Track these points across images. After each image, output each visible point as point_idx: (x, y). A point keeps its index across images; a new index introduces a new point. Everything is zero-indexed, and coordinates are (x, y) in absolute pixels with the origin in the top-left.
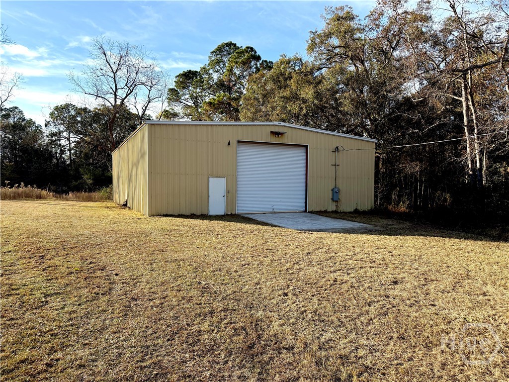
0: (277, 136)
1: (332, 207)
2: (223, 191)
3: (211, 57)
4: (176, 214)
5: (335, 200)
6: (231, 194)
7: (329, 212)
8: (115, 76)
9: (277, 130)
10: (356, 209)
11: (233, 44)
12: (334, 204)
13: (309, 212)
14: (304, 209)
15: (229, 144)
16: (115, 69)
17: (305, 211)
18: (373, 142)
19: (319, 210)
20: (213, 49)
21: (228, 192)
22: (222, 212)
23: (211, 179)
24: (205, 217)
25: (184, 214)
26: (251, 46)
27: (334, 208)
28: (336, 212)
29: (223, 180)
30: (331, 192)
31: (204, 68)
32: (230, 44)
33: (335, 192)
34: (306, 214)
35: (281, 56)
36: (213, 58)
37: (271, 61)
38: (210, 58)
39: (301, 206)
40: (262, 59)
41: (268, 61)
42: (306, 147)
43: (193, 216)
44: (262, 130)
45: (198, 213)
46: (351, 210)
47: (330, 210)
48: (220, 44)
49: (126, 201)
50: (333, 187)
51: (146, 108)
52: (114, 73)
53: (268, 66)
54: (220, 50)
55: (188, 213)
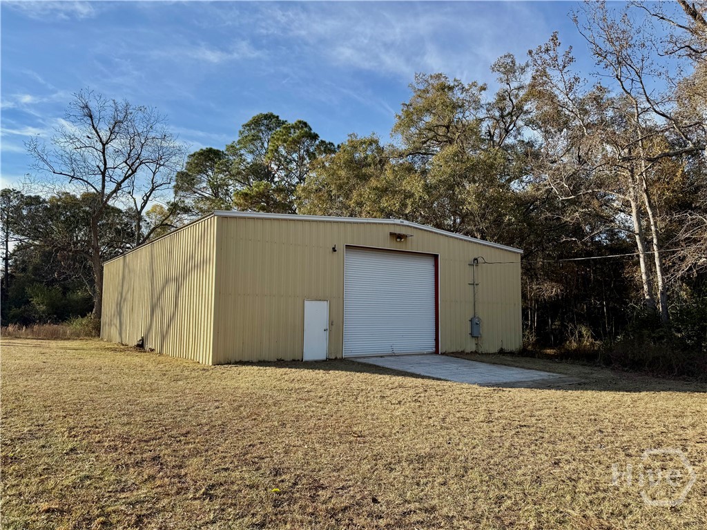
0: (398, 240)
1: (470, 346)
2: (324, 323)
3: (243, 131)
4: (255, 361)
5: (474, 335)
6: (335, 327)
7: (467, 354)
8: (104, 149)
9: (398, 231)
10: (502, 349)
11: (274, 117)
12: (474, 341)
13: (442, 354)
14: (434, 349)
15: (334, 250)
16: (104, 140)
17: (437, 352)
18: (518, 253)
19: (455, 351)
20: (246, 122)
21: (331, 323)
22: (321, 355)
23: (306, 303)
24: (298, 363)
25: (266, 359)
26: (305, 121)
27: (473, 348)
28: (476, 352)
29: (325, 305)
30: (469, 323)
31: (232, 147)
32: (269, 117)
33: (475, 323)
34: (438, 356)
35: (350, 136)
36: (246, 134)
37: (331, 141)
38: (241, 133)
39: (429, 344)
40: (320, 139)
41: (327, 142)
42: (436, 257)
43: (280, 363)
44: (377, 229)
45: (288, 358)
46: (495, 349)
47: (468, 350)
48: (255, 115)
49: (142, 339)
50: (472, 316)
51: (148, 197)
52: (104, 145)
53: (328, 148)
54: (257, 122)
55: (273, 358)
